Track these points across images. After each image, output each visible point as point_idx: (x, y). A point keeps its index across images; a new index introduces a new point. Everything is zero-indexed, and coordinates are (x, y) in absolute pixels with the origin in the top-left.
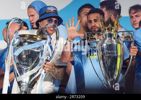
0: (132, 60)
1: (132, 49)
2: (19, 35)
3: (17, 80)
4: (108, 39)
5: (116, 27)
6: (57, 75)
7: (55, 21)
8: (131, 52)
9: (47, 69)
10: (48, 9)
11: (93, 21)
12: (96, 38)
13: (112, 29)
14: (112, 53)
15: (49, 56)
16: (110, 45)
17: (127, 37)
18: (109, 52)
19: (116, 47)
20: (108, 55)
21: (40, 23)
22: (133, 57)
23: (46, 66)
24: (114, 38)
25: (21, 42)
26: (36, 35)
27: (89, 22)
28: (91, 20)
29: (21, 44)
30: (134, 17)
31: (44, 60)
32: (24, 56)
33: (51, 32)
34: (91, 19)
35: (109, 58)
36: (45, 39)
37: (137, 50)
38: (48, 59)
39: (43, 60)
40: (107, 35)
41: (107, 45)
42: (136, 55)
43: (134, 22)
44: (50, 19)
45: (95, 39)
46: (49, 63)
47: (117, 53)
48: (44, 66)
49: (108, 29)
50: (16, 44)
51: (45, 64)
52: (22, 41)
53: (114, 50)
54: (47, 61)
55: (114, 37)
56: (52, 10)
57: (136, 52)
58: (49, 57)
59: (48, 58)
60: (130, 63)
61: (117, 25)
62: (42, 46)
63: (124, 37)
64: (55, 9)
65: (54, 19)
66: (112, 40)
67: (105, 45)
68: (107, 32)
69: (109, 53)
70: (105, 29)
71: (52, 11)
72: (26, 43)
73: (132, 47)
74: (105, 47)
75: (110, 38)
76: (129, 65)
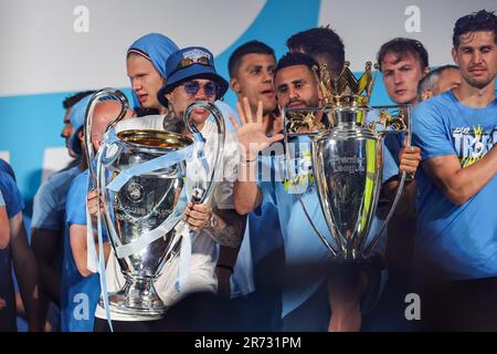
0: (406, 183)
1: (404, 155)
2: (118, 135)
3: (116, 255)
4: (341, 126)
5: (364, 93)
6: (224, 235)
7: (207, 87)
8: (402, 161)
9: (198, 223)
10: (186, 57)
11: (291, 86)
12: (311, 125)
13: (352, 99)
14: (352, 164)
15: (201, 187)
16: (345, 142)
17: (394, 121)
18: (345, 160)
19: (364, 148)
20: (340, 169)
21: (168, 97)
22: (408, 174)
23: (192, 213)
24: (359, 124)
25: (123, 155)
26: (162, 129)
27: (282, 91)
28: (286, 85)
29: (123, 160)
30: (397, 72)
31: (189, 199)
32: (136, 193)
33: (199, 117)
34: (285, 82)
35: (343, 183)
36: (189, 142)
37: (419, 157)
38: (199, 196)
39: (185, 199)
40: (340, 116)
41: (339, 142)
42: (415, 169)
43: (397, 84)
44: (190, 83)
45: (306, 125)
46: (201, 206)
47: (365, 164)
48: (188, 216)
49: (342, 100)
50: (110, 159)
51: (192, 209)
52: (127, 151)
53: (358, 156)
54: (196, 200)
55: (358, 121)
56: (196, 56)
57: (416, 163)
58: (200, 191)
59: (197, 193)
60: (399, 192)
61: (366, 88)
62: (182, 164)
63: (384, 122)
64: (206, 55)
65: (203, 82)
66: (353, 129)
67: (332, 143)
68: (339, 108)
69: (343, 165)
70: (335, 100)
71: (195, 61)
72: (138, 158)
73: (406, 149)
74: (332, 148)
75: (346, 124)
76: (397, 198)
